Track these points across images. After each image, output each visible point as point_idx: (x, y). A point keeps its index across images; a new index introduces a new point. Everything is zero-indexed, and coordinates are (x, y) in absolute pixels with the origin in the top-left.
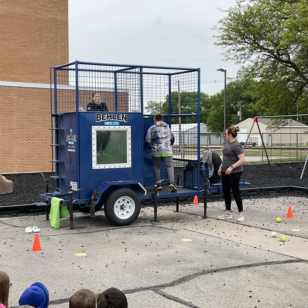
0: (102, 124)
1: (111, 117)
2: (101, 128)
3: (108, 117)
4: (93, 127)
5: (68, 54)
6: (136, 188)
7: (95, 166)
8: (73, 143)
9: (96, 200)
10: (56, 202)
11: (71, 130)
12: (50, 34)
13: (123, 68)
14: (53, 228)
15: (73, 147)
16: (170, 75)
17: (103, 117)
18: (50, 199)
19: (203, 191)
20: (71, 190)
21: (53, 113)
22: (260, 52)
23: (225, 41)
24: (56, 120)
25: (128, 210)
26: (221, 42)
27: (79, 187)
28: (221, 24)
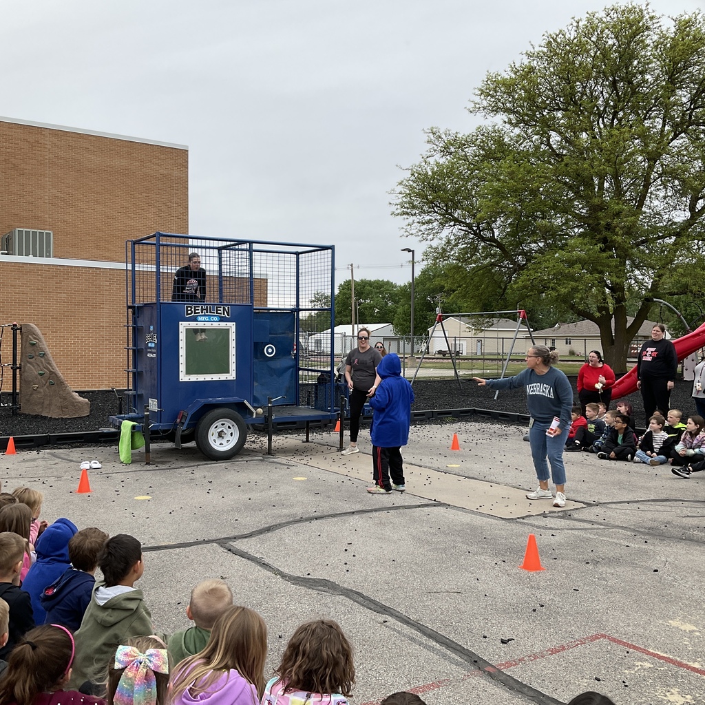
0: (194, 319)
1: (207, 310)
2: (193, 325)
3: (202, 310)
4: (180, 323)
5: (188, 225)
6: (241, 408)
7: (184, 377)
8: (153, 345)
9: (183, 423)
10: (127, 425)
11: (152, 327)
12: (163, 197)
13: (229, 243)
14: (122, 463)
15: (153, 351)
16: (297, 254)
17: (195, 310)
18: (120, 423)
19: (338, 414)
20: (148, 410)
21: (130, 304)
22: (454, 226)
23: (405, 210)
24: (134, 313)
25: (229, 437)
26: (399, 211)
27: (160, 406)
28: (401, 186)
